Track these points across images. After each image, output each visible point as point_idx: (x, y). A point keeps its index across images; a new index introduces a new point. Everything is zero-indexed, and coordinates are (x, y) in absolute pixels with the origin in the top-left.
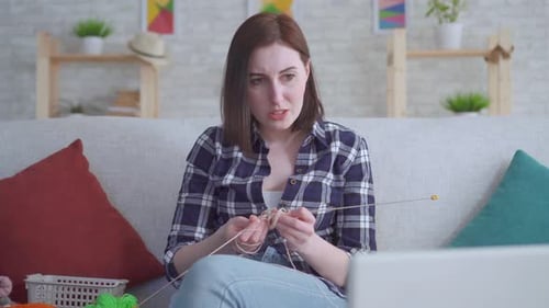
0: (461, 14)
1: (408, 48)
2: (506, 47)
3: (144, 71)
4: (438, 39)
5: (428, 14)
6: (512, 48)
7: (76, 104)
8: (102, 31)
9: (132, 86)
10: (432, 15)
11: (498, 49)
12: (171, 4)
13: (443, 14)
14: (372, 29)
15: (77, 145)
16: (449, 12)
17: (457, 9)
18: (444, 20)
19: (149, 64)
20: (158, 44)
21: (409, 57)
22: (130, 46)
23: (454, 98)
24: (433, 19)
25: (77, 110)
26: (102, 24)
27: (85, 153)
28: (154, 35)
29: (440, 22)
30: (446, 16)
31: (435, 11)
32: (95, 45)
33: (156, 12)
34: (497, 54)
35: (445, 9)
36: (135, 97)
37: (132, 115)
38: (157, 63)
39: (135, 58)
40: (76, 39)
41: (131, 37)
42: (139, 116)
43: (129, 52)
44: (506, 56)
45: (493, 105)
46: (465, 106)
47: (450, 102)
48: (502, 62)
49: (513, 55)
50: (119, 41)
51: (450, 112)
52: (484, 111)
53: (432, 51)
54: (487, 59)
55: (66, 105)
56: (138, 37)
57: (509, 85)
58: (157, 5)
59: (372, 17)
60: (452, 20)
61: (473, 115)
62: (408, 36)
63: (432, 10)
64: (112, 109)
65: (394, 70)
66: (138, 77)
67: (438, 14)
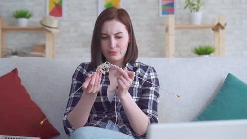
0: (201, 8)
1: (176, 24)
2: (223, 24)
3: (48, 35)
4: (190, 19)
5: (185, 8)
6: (226, 24)
7: (14, 51)
8: (28, 15)
9: (42, 42)
10: (187, 8)
11: (219, 25)
12: (61, 2)
13: (192, 8)
14: (158, 15)
15: (15, 71)
16: (195, 7)
17: (199, 5)
18: (193, 11)
19: (50, 32)
20: (54, 22)
21: (176, 28)
22: (41, 23)
23: (198, 48)
24: (188, 10)
25: (15, 54)
26: (27, 12)
27: (19, 75)
28: (53, 18)
29: (191, 11)
30: (194, 9)
31: (189, 6)
32: (24, 22)
33: (54, 6)
34: (218, 27)
35: (194, 5)
36: (44, 47)
37: (42, 56)
38: (53, 30)
39: (43, 29)
40: (14, 19)
41: (41, 18)
42: (45, 57)
43: (41, 26)
44: (223, 28)
45: (217, 52)
46: (203, 52)
47: (196, 50)
48: (221, 31)
49: (226, 28)
50: (35, 20)
51: (196, 55)
52: (212, 54)
53: (187, 25)
54: (213, 29)
55: (9, 51)
56: (45, 18)
57: (224, 42)
58: (55, 3)
59: (158, 9)
60: (197, 11)
61: (207, 56)
62: (176, 18)
63: (187, 6)
64: (32, 53)
65: (169, 34)
66: (45, 37)
67: (190, 8)
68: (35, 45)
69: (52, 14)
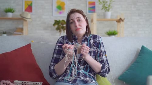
0: (110, 9)
2: (123, 18)
3: (25, 23)
4: (105, 16)
5: (102, 9)
6: (124, 19)
7: (4, 31)
8: (13, 11)
9: (20, 26)
10: (103, 9)
11: (121, 19)
13: (106, 9)
14: (86, 13)
16: (108, 9)
18: (106, 11)
19: (26, 21)
20: (28, 15)
21: (98, 20)
22: (21, 15)
23: (108, 31)
24: (103, 11)
25: (4, 33)
26: (12, 9)
28: (27, 13)
29: (105, 11)
30: (107, 10)
32: (10, 15)
34: (120, 20)
35: (107, 8)
36: (22, 29)
37: (21, 35)
38: (27, 20)
39: (22, 19)
40: (5, 13)
41: (21, 13)
43: (20, 17)
44: (123, 21)
47: (107, 33)
48: (122, 22)
49: (125, 21)
50: (17, 14)
51: (107, 35)
52: (116, 35)
54: (117, 21)
55: (1, 31)
56: (23, 13)
58: (28, 5)
59: (87, 10)
60: (108, 11)
61: (113, 36)
63: (103, 8)
64: (15, 33)
65: (93, 24)
66: (23, 24)
67: (104, 9)
68: (17, 28)
69: (26, 10)
